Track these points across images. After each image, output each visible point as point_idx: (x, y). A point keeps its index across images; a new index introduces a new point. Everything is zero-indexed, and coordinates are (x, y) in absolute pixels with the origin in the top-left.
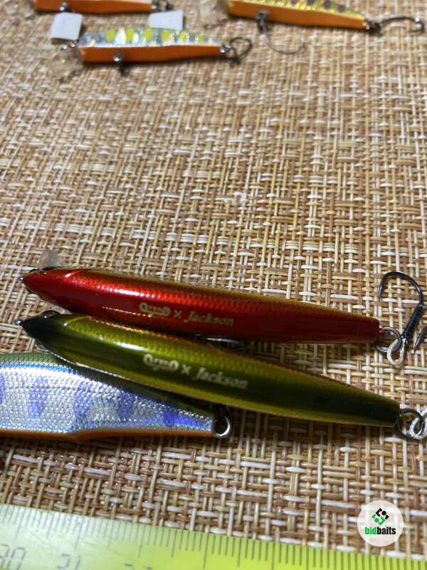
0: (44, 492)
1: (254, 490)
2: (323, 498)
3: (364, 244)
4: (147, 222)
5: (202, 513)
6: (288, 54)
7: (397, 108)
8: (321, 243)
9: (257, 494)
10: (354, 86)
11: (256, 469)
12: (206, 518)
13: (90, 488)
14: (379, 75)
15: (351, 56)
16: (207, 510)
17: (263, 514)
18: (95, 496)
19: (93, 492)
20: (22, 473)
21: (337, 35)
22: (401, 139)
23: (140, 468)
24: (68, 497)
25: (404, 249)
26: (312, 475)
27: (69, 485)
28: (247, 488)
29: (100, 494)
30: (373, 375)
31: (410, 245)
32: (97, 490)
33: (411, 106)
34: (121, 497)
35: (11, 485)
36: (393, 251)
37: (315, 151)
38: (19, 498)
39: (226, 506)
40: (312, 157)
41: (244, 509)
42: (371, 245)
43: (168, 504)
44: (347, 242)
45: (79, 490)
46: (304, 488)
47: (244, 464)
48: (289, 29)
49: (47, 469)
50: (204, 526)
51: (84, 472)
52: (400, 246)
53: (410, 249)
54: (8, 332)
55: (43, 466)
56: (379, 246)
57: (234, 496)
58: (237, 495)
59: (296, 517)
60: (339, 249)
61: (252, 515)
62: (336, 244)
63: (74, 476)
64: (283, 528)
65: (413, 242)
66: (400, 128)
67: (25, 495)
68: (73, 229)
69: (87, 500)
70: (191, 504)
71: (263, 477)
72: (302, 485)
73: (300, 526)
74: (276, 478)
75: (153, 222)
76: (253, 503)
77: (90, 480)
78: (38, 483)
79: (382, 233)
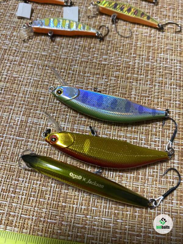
0: (34, 228)
1: (106, 228)
2: (129, 231)
3: (149, 135)
4: (66, 119)
5: (89, 236)
6: (124, 37)
7: (167, 72)
8: (133, 133)
9: (107, 229)
10: (150, 58)
11: (107, 220)
12: (90, 237)
13: (50, 227)
14: (161, 53)
15: (150, 42)
16: (90, 234)
17: (109, 236)
18: (52, 230)
19: (51, 228)
20: (25, 221)
21: (145, 29)
22: (166, 87)
23: (67, 220)
24: (42, 230)
25: (163, 138)
26: (125, 223)
27: (43, 226)
28: (104, 227)
29: (54, 229)
30: (148, 188)
31: (165, 136)
32: (52, 227)
33: (172, 71)
34: (61, 230)
35: (21, 226)
36: (159, 138)
37: (133, 90)
38: (24, 231)
39: (97, 233)
40: (132, 93)
41: (103, 234)
42: (151, 135)
43: (78, 232)
44: (142, 133)
45: (46, 228)
46: (123, 227)
47: (103, 218)
48: (125, 23)
49: (34, 220)
50: (90, 239)
51: (47, 221)
52: (162, 136)
53: (165, 138)
54: (13, 166)
55: (32, 219)
56: (154, 136)
57: (99, 230)
58: (101, 229)
59: (120, 237)
60: (140, 136)
61: (106, 236)
62: (139, 134)
63: (44, 222)
64: (115, 241)
65: (166, 135)
66: (167, 81)
67: (27, 229)
68: (35, 120)
69: (49, 231)
70: (85, 233)
71: (109, 223)
72: (122, 226)
73: (121, 240)
74: (113, 223)
75: (69, 119)
76: (106, 232)
77: (50, 224)
78: (31, 225)
79: (156, 130)
